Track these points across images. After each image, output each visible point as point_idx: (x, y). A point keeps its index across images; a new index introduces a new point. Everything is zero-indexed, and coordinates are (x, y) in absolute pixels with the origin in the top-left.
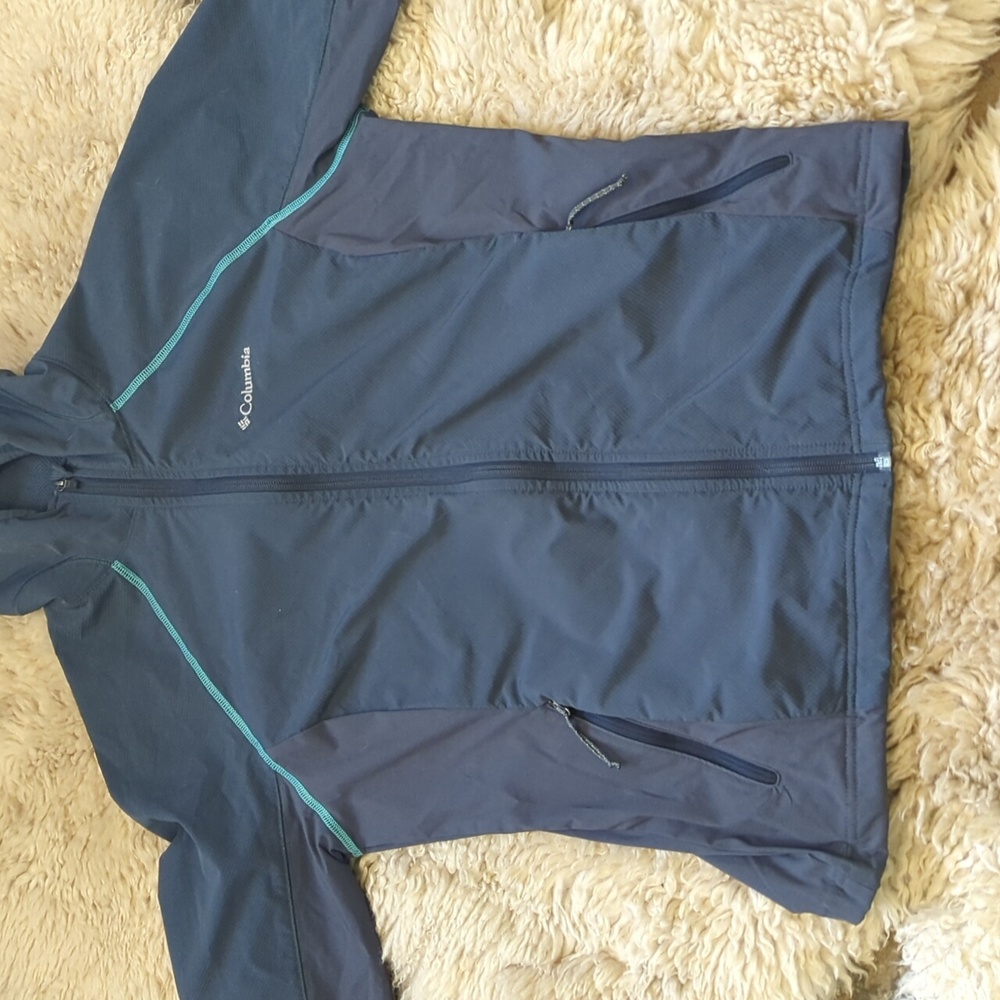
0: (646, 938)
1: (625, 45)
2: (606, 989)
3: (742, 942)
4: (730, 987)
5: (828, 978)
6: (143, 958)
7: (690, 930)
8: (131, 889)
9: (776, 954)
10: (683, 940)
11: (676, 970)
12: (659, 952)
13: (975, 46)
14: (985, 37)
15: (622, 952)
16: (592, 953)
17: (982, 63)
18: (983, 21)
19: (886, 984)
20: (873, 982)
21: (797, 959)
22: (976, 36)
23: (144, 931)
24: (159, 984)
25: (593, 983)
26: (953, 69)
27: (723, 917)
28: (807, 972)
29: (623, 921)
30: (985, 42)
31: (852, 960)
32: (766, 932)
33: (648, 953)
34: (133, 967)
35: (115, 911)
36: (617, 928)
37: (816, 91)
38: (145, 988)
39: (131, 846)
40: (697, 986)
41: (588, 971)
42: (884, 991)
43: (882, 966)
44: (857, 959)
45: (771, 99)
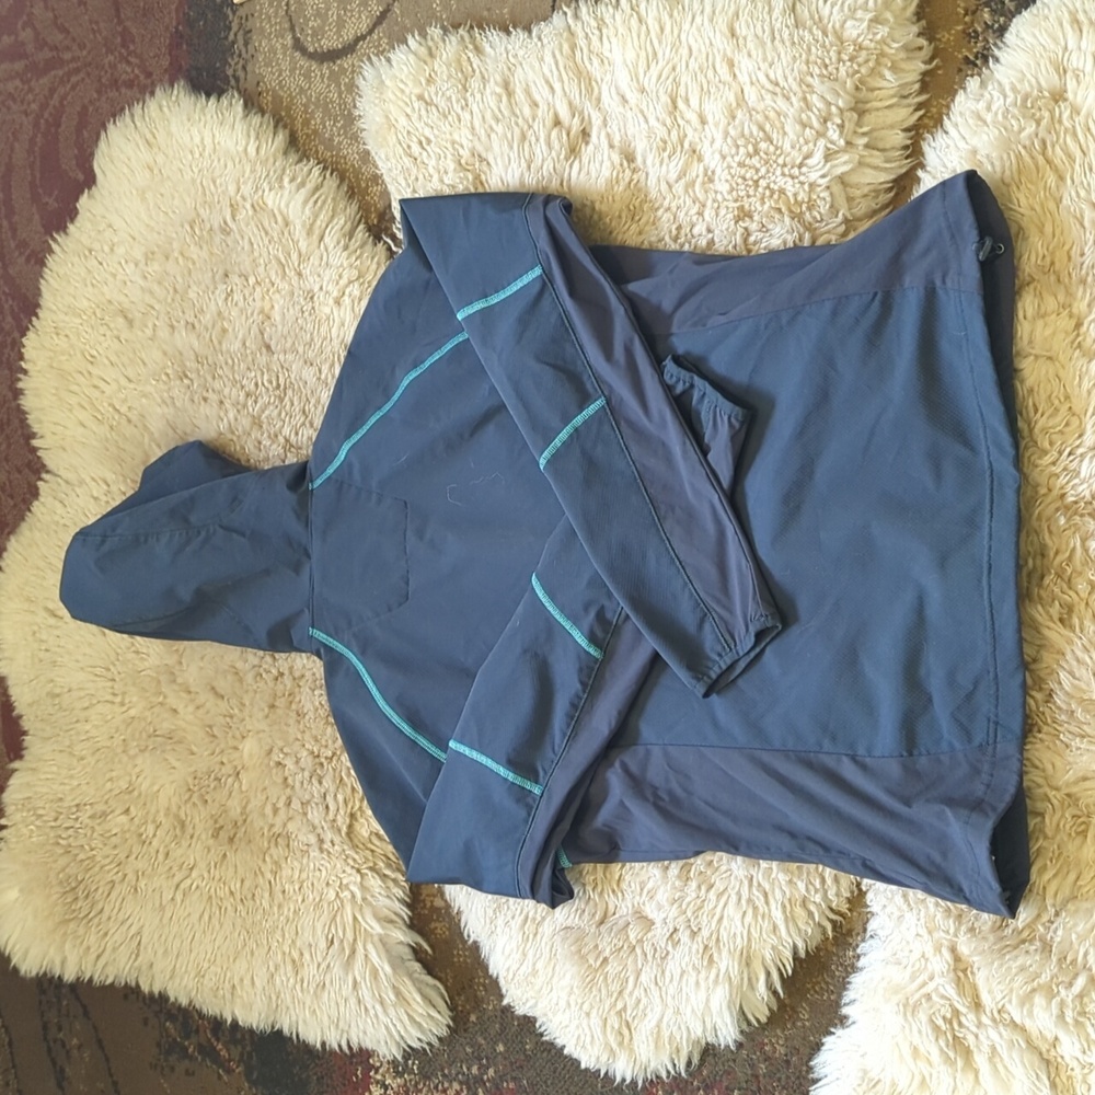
0: (666, 894)
1: (627, 180)
2: (638, 941)
3: (739, 894)
4: (732, 934)
5: (811, 922)
6: (281, 940)
7: (699, 887)
8: (270, 882)
9: (767, 903)
10: (694, 895)
11: (689, 920)
12: (676, 906)
13: (886, 169)
14: (895, 161)
15: (650, 911)
16: (628, 914)
17: (895, 181)
18: (893, 148)
19: (860, 929)
20: (848, 927)
21: (784, 907)
22: (887, 161)
23: (282, 918)
24: (294, 961)
25: (628, 937)
26: (872, 187)
27: (724, 876)
28: (792, 916)
29: (650, 885)
30: (893, 165)
31: (831, 909)
32: (759, 885)
33: (667, 907)
34: (273, 948)
35: (258, 902)
36: (645, 891)
37: (766, 207)
38: (282, 965)
39: (266, 844)
40: (705, 933)
41: (623, 929)
42: (858, 934)
43: (855, 914)
44: (834, 905)
45: (730, 216)
